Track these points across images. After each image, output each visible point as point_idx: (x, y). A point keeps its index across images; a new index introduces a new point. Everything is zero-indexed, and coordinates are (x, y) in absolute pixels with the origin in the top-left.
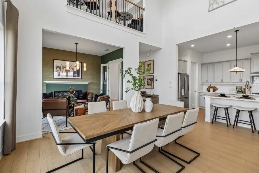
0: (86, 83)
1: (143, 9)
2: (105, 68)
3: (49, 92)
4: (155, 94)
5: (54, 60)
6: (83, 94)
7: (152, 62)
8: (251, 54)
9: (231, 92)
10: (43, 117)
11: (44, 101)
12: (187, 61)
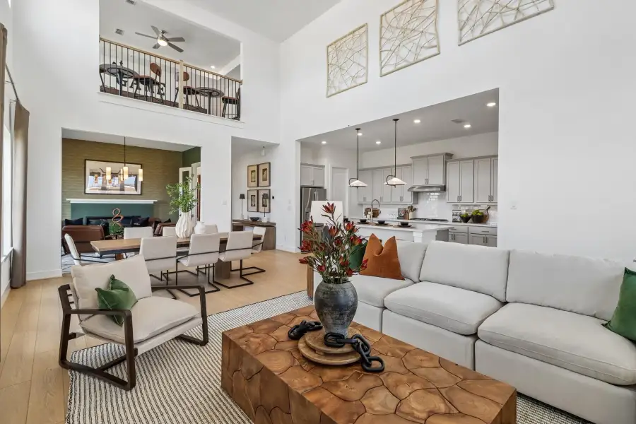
0: (151, 202)
1: (241, 82)
2: (186, 174)
3: (77, 218)
4: (272, 221)
5: (87, 162)
6: (140, 222)
7: (267, 167)
8: (412, 158)
9: (391, 217)
10: (63, 253)
11: (65, 229)
12: (323, 167)
